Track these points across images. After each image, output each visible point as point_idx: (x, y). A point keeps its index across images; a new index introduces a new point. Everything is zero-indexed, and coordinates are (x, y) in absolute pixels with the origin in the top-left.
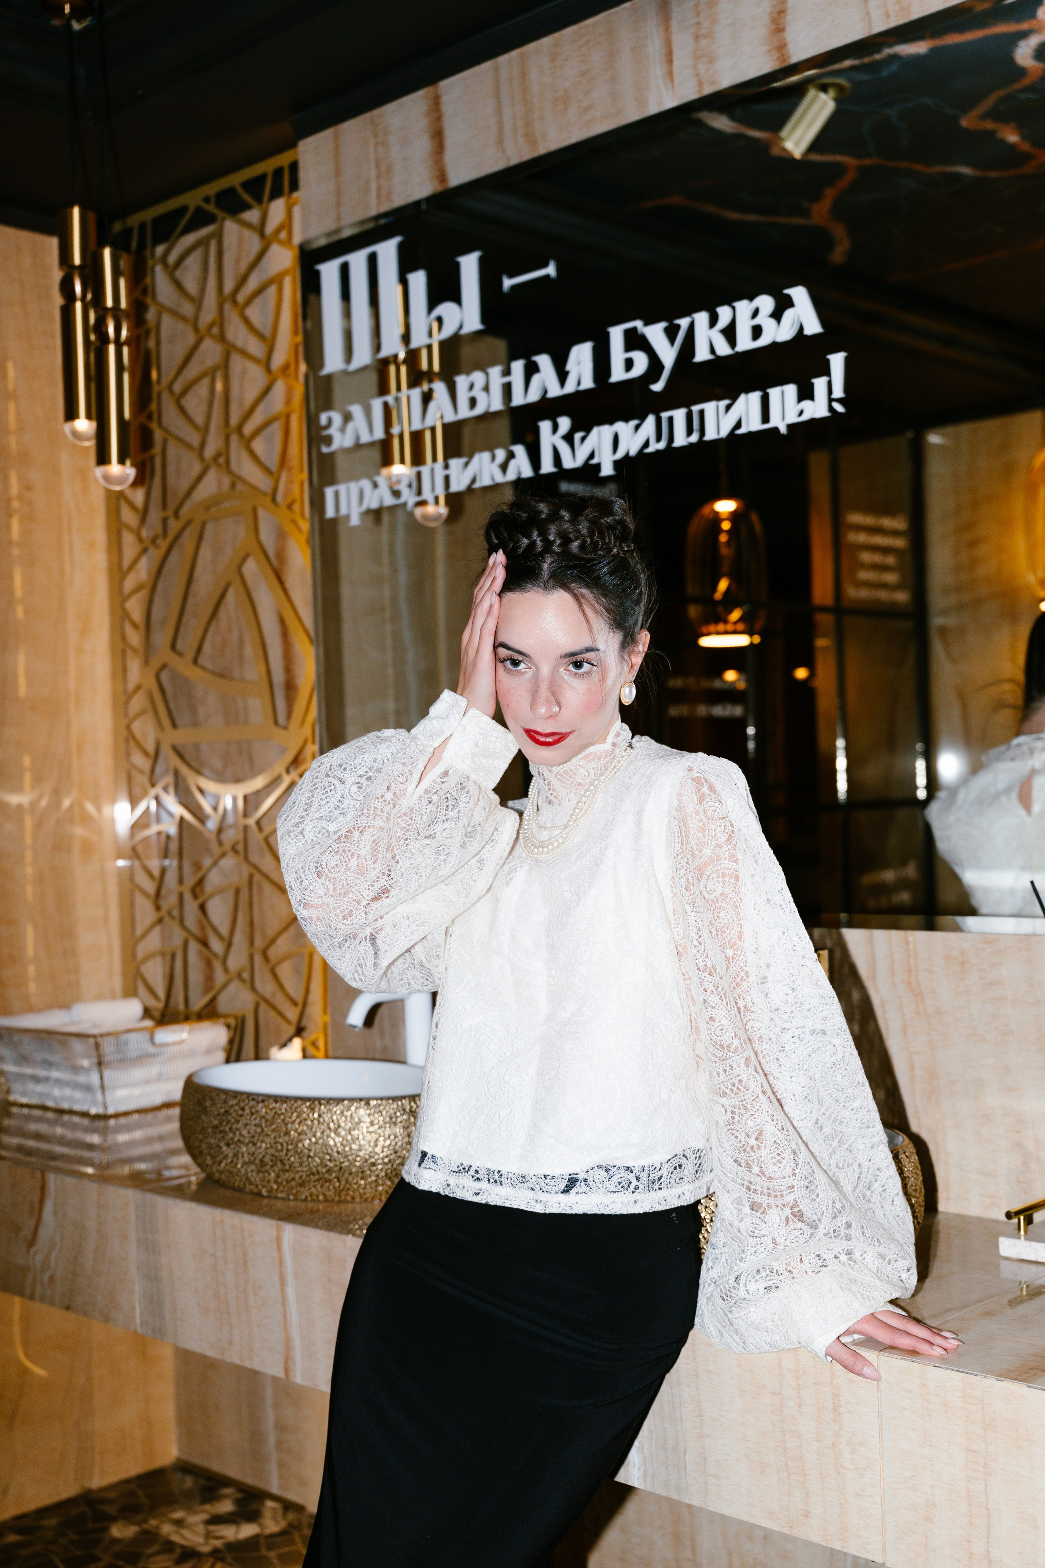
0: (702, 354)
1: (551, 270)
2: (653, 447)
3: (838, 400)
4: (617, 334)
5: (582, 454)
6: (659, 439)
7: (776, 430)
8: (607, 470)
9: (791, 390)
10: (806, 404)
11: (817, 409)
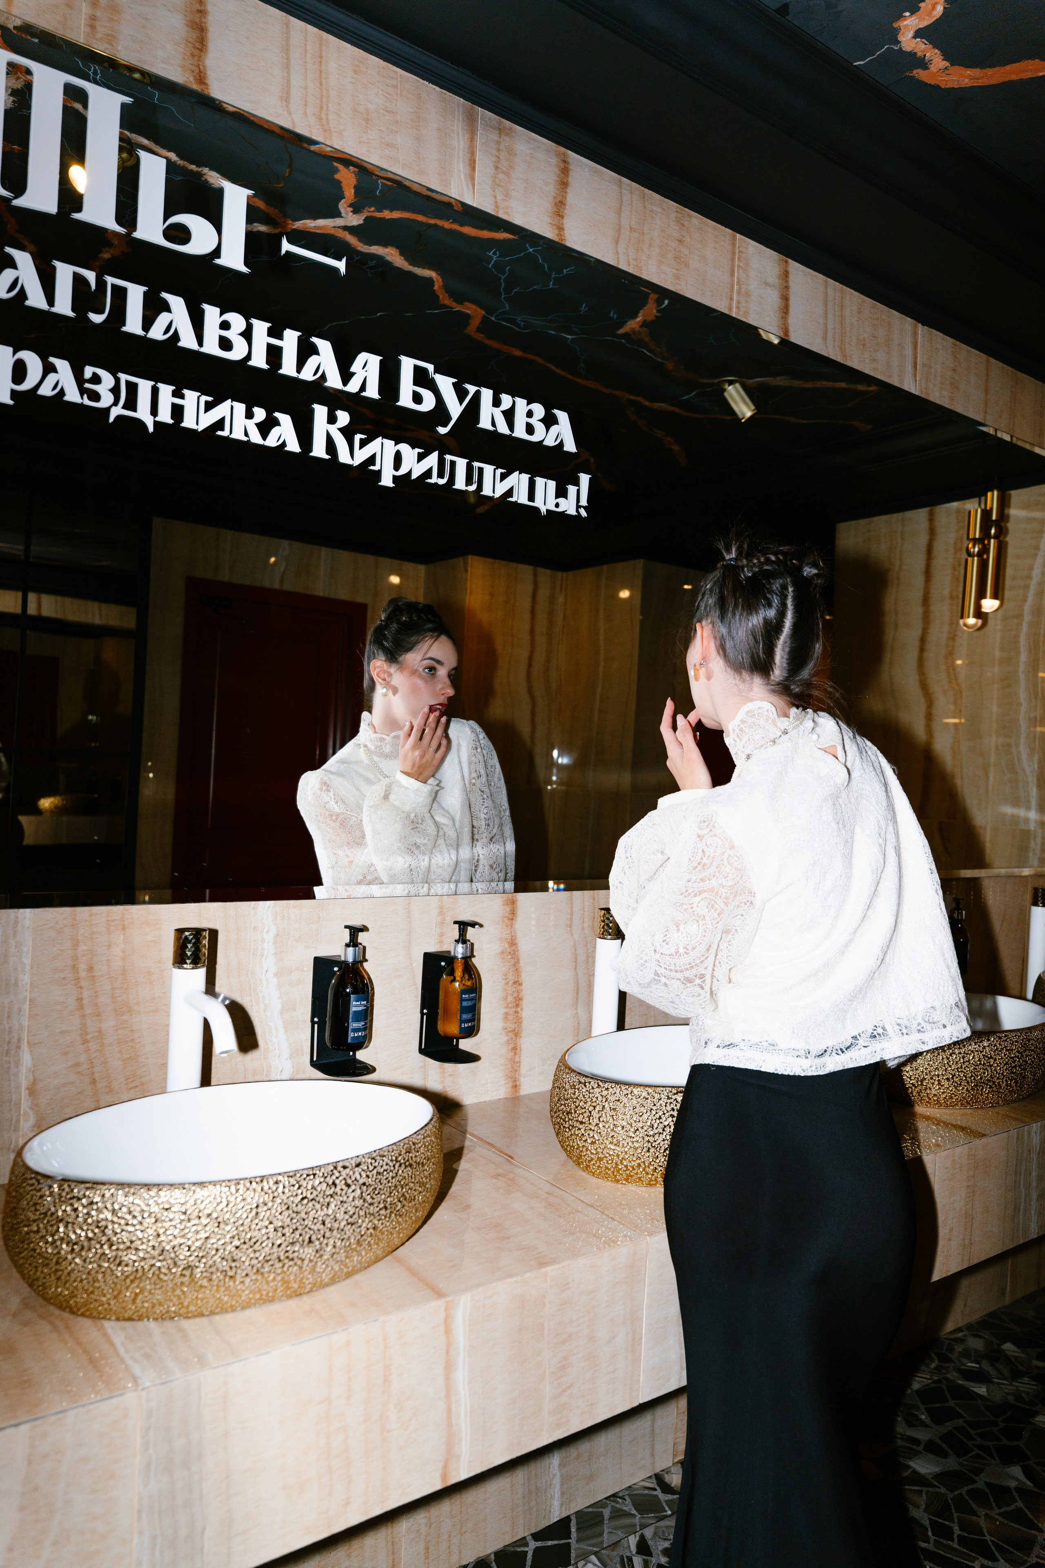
0: (485, 423)
1: (341, 265)
2: (434, 479)
3: (585, 508)
4: (407, 365)
5: (361, 456)
6: (441, 475)
7: (537, 510)
8: (387, 481)
9: (552, 485)
10: (561, 500)
11: (568, 506)
